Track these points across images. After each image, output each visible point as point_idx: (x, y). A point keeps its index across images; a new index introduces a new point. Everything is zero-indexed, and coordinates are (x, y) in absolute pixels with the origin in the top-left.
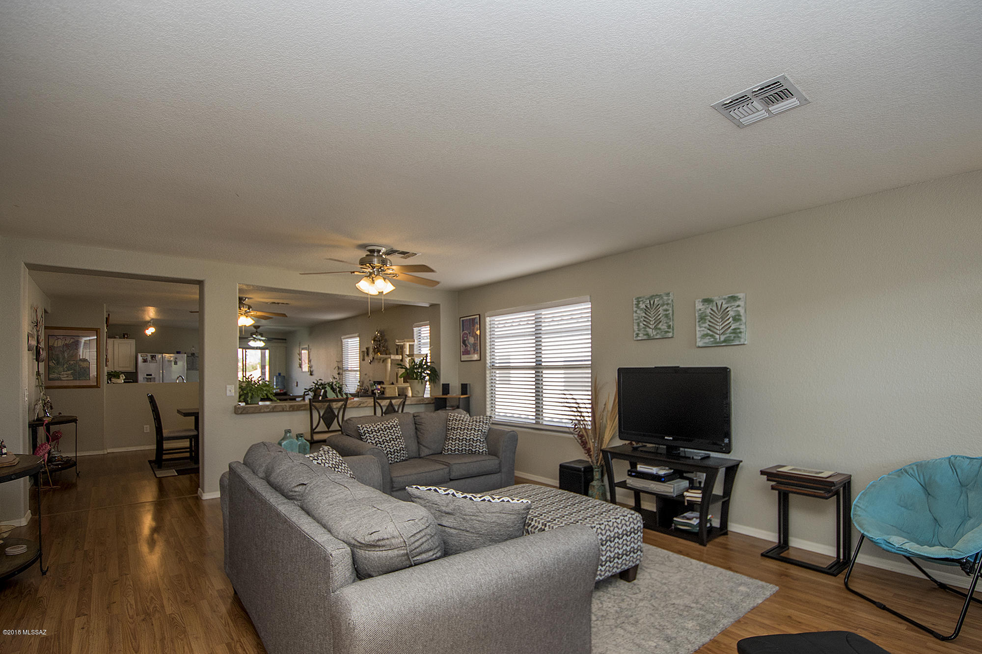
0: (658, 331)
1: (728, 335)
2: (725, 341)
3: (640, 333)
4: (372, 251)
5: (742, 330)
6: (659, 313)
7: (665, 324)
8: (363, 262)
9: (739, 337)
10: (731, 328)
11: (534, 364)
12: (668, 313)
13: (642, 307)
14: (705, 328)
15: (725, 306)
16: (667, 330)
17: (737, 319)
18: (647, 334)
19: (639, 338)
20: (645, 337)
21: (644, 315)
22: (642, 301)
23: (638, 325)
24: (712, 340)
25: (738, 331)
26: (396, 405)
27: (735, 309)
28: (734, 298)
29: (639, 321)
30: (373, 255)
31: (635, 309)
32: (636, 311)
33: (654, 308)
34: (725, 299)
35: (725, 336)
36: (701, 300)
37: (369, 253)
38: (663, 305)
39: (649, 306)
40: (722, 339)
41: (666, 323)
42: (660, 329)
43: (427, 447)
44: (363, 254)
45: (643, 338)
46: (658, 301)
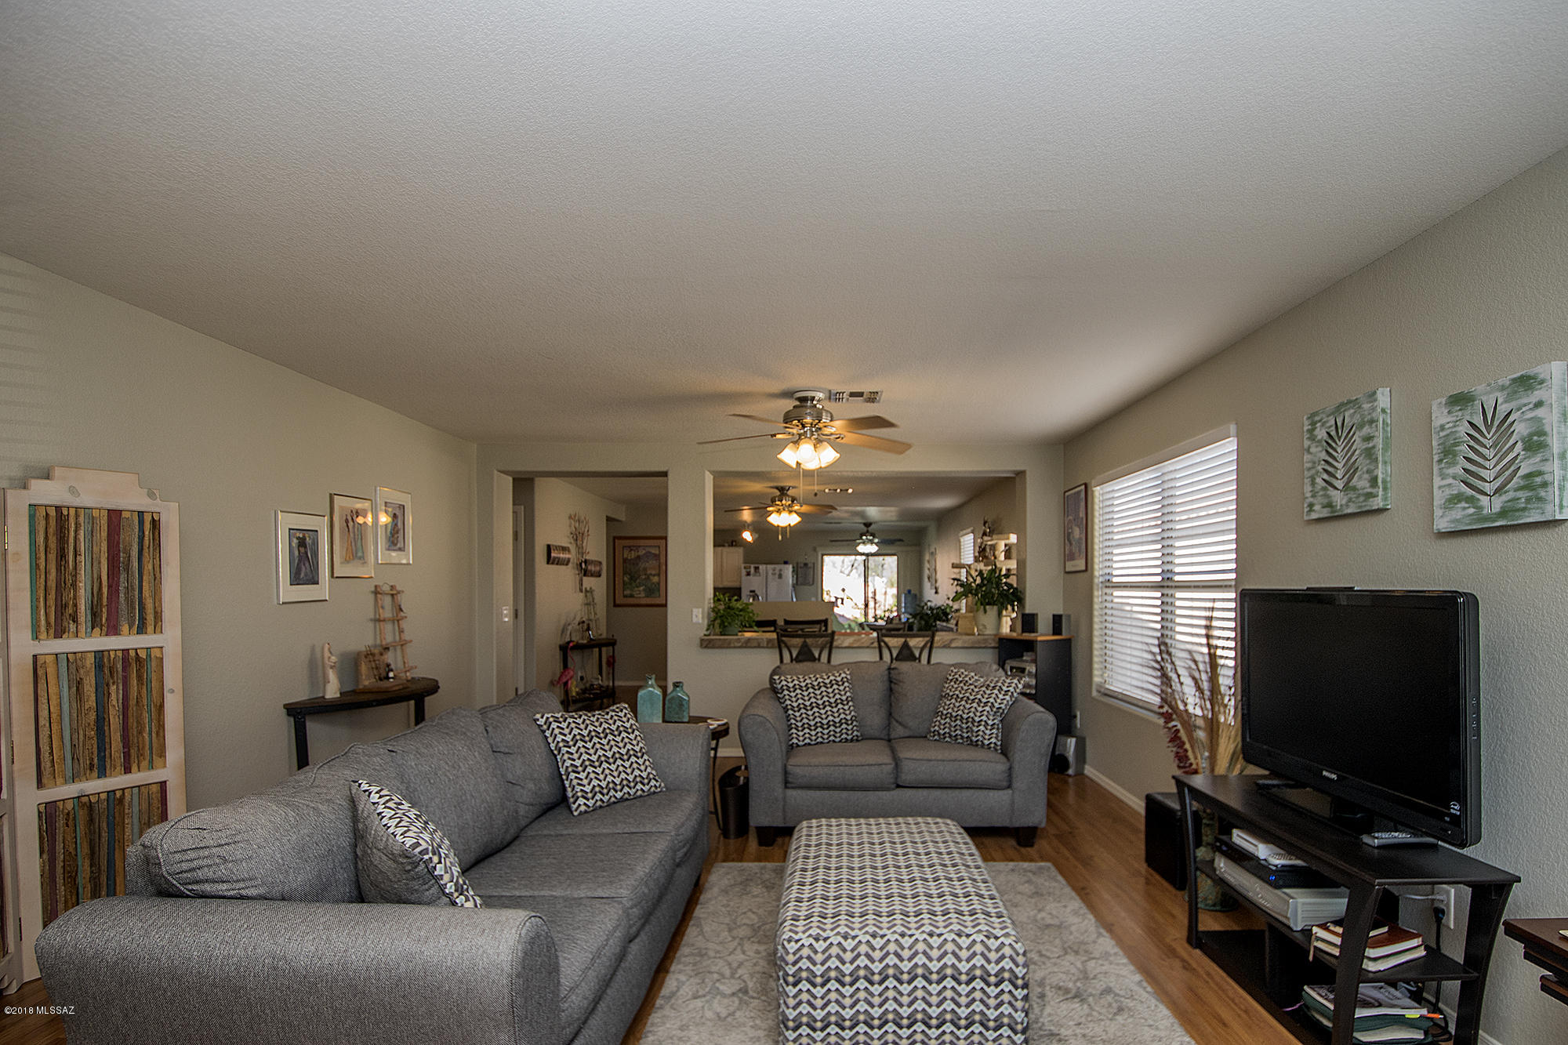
0: (1352, 495)
1: (1511, 495)
2: (1503, 513)
3: (1315, 501)
4: (803, 400)
5: (1547, 477)
6: (1354, 448)
7: (1366, 476)
8: (788, 419)
9: (1540, 499)
10: (1520, 473)
11: (1159, 579)
12: (1371, 445)
13: (1319, 437)
14: (1454, 478)
15: (1503, 409)
16: (1369, 490)
17: (1535, 443)
18: (1330, 505)
19: (1314, 516)
20: (1325, 513)
21: (1324, 456)
22: (1320, 421)
23: (1313, 483)
24: (1472, 511)
25: (1538, 480)
26: (916, 648)
27: (1530, 415)
28: (1527, 382)
29: (1313, 472)
30: (806, 407)
31: (1307, 443)
32: (1309, 447)
33: (1344, 435)
34: (1503, 388)
35: (1504, 498)
36: (1444, 400)
37: (798, 403)
38: (1361, 426)
39: (1333, 433)
40: (1497, 508)
41: (1368, 472)
42: (1354, 489)
43: (900, 724)
44: (789, 404)
45: (1321, 516)
46: (1352, 416)
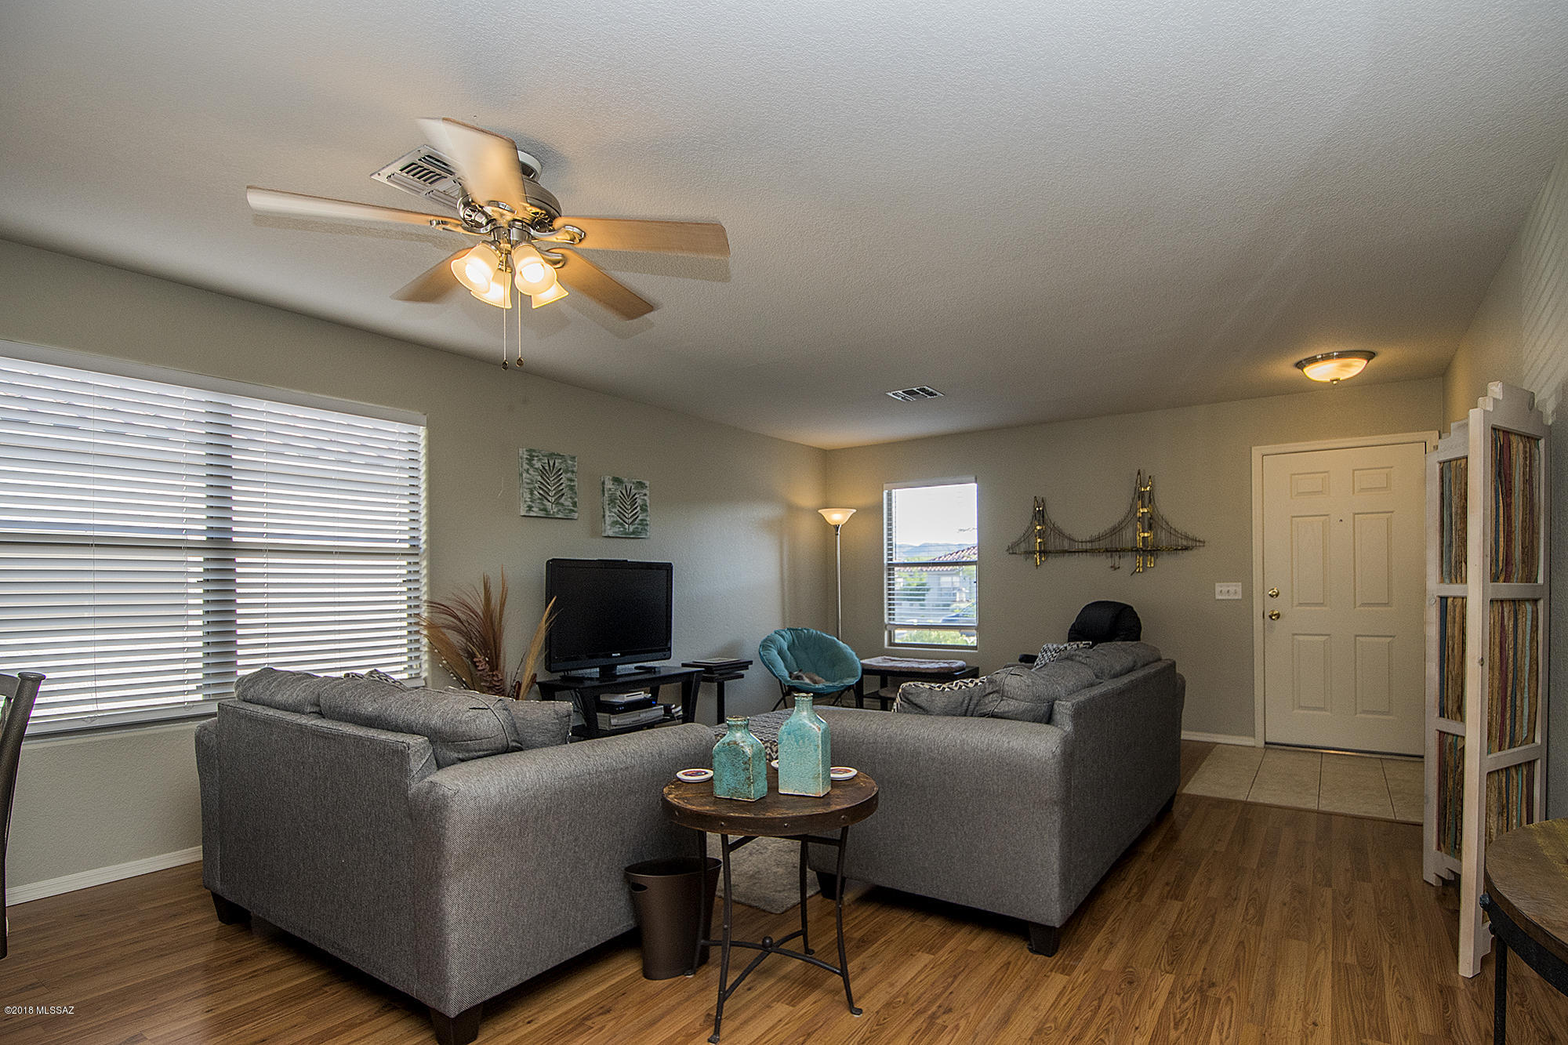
0: (560, 508)
1: (636, 526)
2: (633, 533)
3: (533, 505)
5: (648, 523)
6: (561, 482)
7: (569, 500)
9: (646, 530)
10: (639, 518)
12: (572, 484)
13: (536, 466)
14: (615, 513)
15: (633, 491)
16: (572, 508)
17: (644, 509)
18: (545, 510)
19: (532, 514)
20: (542, 514)
21: (539, 478)
22: (537, 457)
23: (532, 493)
24: (622, 529)
25: (645, 522)
27: (642, 497)
28: (641, 485)
29: (532, 486)
31: (526, 466)
32: (528, 469)
33: (554, 472)
34: (634, 483)
35: (634, 527)
36: (611, 478)
38: (566, 471)
39: (547, 468)
40: (631, 530)
41: (571, 498)
42: (562, 505)
45: (539, 515)
46: (560, 463)
